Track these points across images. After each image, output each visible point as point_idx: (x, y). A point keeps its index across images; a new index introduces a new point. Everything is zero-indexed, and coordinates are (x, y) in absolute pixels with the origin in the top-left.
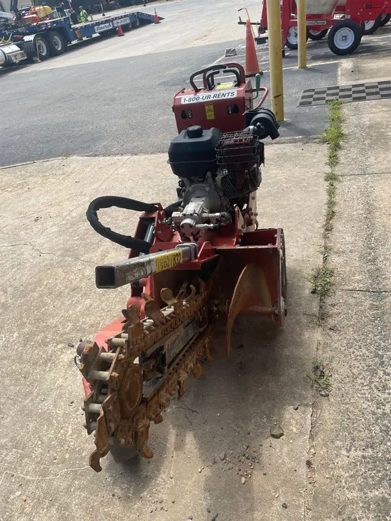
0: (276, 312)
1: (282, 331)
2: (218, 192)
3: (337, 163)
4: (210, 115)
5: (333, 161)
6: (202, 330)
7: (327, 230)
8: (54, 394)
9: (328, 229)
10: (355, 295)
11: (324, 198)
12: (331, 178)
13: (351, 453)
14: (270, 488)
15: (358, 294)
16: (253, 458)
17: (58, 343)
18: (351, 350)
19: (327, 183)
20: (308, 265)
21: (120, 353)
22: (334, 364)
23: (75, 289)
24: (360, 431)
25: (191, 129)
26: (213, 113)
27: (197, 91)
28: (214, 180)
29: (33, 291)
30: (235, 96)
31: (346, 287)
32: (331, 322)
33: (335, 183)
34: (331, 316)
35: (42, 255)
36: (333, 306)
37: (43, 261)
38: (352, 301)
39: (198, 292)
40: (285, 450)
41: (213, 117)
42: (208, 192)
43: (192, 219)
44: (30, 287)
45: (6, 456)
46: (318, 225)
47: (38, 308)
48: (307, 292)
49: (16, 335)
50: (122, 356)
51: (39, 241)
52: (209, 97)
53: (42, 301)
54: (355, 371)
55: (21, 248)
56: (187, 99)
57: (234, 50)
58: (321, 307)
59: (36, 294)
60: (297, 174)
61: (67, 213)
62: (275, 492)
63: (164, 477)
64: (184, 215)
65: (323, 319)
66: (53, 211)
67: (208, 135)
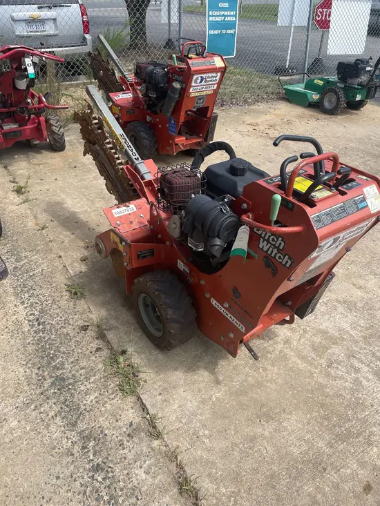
1: (123, 306)
18: (63, 318)
22: (71, 304)
48: (130, 350)
54: (55, 306)
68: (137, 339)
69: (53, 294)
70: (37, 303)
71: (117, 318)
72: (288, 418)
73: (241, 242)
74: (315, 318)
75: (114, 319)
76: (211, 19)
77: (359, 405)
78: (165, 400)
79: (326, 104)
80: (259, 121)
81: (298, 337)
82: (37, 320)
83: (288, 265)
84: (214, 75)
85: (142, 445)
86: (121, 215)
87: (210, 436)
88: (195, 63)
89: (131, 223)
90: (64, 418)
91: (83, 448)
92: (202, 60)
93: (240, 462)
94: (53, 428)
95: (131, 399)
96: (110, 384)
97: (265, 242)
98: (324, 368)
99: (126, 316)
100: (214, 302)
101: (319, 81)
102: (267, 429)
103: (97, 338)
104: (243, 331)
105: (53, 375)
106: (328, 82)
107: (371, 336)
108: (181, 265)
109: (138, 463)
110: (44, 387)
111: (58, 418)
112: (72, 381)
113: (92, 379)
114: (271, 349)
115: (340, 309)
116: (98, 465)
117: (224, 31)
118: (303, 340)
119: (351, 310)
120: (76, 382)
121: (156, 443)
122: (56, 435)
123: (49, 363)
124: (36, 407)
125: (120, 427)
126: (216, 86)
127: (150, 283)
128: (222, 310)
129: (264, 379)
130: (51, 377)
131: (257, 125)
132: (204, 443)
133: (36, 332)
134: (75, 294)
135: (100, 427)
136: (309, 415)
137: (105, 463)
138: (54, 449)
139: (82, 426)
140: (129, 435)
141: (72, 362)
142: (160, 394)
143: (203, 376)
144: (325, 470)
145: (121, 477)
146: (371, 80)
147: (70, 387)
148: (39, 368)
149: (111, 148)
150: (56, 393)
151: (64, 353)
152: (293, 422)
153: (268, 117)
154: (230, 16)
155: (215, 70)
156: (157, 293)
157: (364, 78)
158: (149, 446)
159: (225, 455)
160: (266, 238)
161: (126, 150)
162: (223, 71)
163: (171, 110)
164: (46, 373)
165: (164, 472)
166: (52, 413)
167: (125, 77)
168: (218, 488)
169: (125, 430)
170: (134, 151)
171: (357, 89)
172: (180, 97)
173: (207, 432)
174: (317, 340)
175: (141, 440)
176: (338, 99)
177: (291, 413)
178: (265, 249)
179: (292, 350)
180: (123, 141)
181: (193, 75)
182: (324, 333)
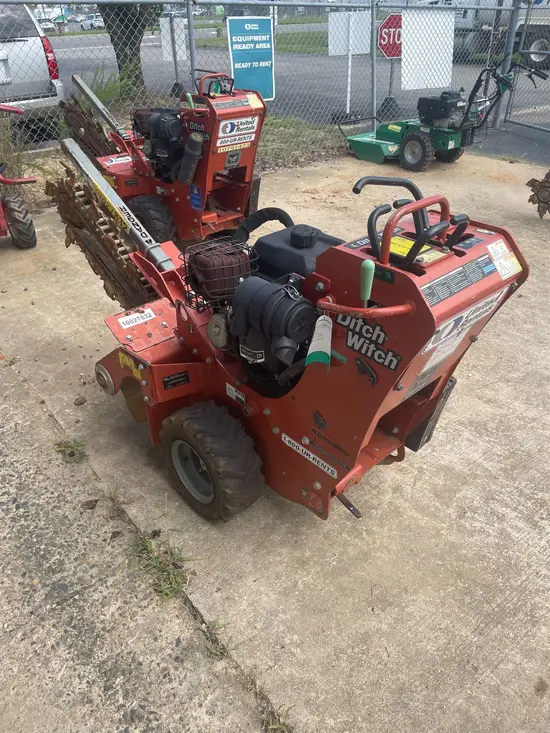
1: (149, 465)
18: (56, 494)
22: (67, 471)
54: (41, 477)
68: (174, 511)
69: (36, 459)
70: (11, 475)
71: (140, 484)
72: (413, 600)
73: (321, 341)
74: (433, 451)
75: (136, 486)
76: (236, 47)
77: (510, 567)
78: (227, 598)
79: (409, 158)
80: (319, 186)
81: (412, 480)
82: (15, 500)
83: (393, 366)
84: (249, 119)
85: (198, 672)
86: (131, 325)
87: (302, 643)
88: (221, 104)
89: (149, 335)
90: (70, 647)
91: (107, 688)
92: (230, 100)
93: (351, 676)
94: (54, 664)
95: (174, 603)
96: (139, 586)
97: (356, 336)
98: (455, 520)
99: (154, 479)
100: (286, 439)
101: (395, 127)
102: (384, 621)
103: (112, 518)
104: (335, 476)
105: (47, 583)
106: (406, 127)
107: (514, 467)
108: (232, 392)
109: (196, 700)
110: (34, 602)
111: (62, 648)
112: (78, 588)
113: (110, 581)
114: (375, 502)
115: (466, 434)
116: (133, 711)
117: (256, 64)
118: (418, 484)
119: (481, 435)
120: (85, 588)
121: (220, 666)
122: (60, 675)
123: (40, 565)
124: (24, 634)
125: (161, 649)
126: (253, 136)
127: (186, 423)
128: (301, 450)
129: (371, 546)
130: (44, 585)
131: (316, 192)
132: (293, 654)
133: (13, 519)
134: (72, 455)
135: (130, 653)
136: (442, 592)
137: (143, 707)
138: (60, 696)
139: (101, 655)
140: (177, 659)
141: (76, 559)
142: (219, 589)
143: (280, 554)
144: (476, 669)
145: (172, 725)
146: (466, 119)
147: (76, 597)
148: (24, 575)
149: (107, 231)
150: (54, 609)
151: (62, 546)
152: (421, 604)
153: (330, 181)
154: (263, 42)
155: (249, 113)
156: (199, 436)
157: (456, 118)
158: (210, 672)
159: (327, 668)
160: (357, 329)
161: (131, 230)
162: (262, 113)
163: (192, 174)
164: (36, 581)
165: (237, 709)
166: (50, 642)
167: (118, 133)
168: (322, 721)
169: (170, 652)
170: (144, 230)
171: (447, 133)
172: (202, 154)
173: (295, 637)
174: (439, 481)
175: (196, 664)
176: (424, 148)
177: (415, 592)
178: (357, 347)
179: (406, 500)
180: (125, 217)
181: (219, 122)
182: (447, 470)
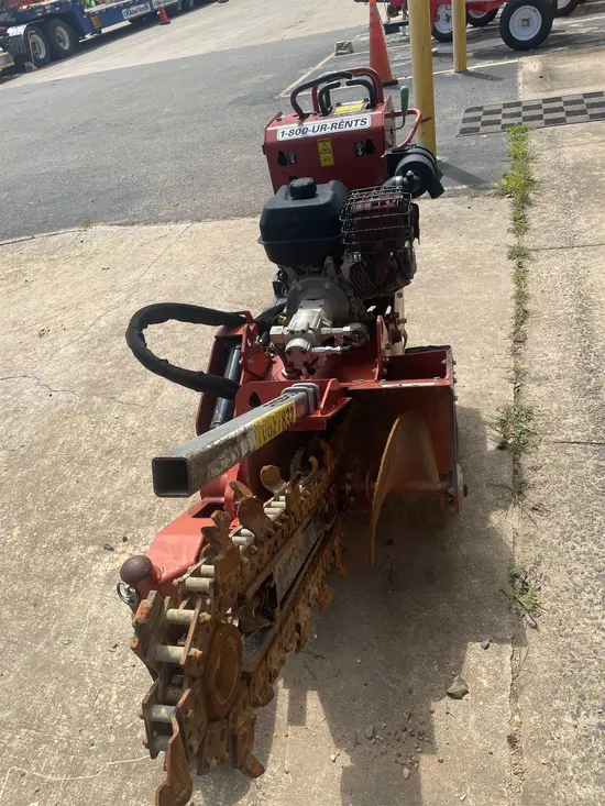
0: (451, 491)
2: (345, 291)
3: (527, 229)
4: (327, 159)
5: (520, 225)
6: (328, 527)
7: (516, 341)
8: (85, 630)
9: (519, 340)
10: (569, 451)
11: (510, 288)
12: (519, 254)
13: (580, 720)
14: (451, 784)
15: (574, 448)
16: (420, 734)
17: (87, 543)
18: (570, 544)
19: (513, 263)
20: (490, 401)
21: (202, 611)
22: (543, 568)
23: (111, 451)
24: (592, 682)
25: (297, 183)
26: (330, 155)
27: (303, 117)
28: (338, 271)
29: (42, 455)
30: (368, 125)
31: (554, 438)
32: (533, 497)
33: (526, 263)
34: (533, 487)
35: (53, 393)
36: (535, 469)
37: (57, 404)
38: (565, 461)
39: (321, 465)
40: (473, 717)
41: (331, 162)
42: (328, 290)
43: (305, 338)
44: (36, 450)
45: (11, 740)
46: (502, 334)
47: (50, 485)
48: (491, 446)
49: (16, 532)
50: (207, 616)
51: (47, 369)
52: (324, 127)
53: (56, 474)
54: (577, 579)
55: (18, 383)
56: (287, 131)
57: (350, 43)
58: (516, 472)
59: (47, 462)
60: (463, 249)
61: (91, 322)
62: (460, 791)
63: (275, 770)
64: (292, 332)
65: (520, 493)
66: (68, 319)
67: (325, 194)
95: (526, 403)
96: (542, 424)
113: (562, 438)
120: (585, 443)
121: (524, 367)
